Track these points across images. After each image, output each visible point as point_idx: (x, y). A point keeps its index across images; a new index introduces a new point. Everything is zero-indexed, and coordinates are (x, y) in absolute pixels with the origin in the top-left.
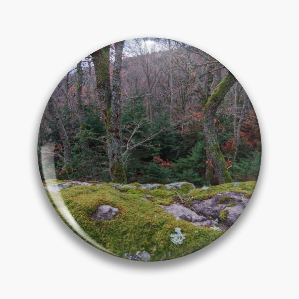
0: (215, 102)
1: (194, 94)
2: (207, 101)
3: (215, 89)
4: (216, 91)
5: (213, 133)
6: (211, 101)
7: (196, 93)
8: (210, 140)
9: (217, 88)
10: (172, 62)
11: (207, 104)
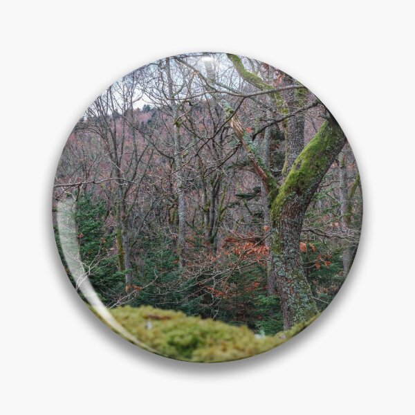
0: (299, 192)
1: (237, 203)
2: (277, 192)
3: (296, 162)
4: (299, 166)
5: (299, 278)
6: (287, 191)
7: (242, 203)
8: (292, 299)
9: (302, 158)
10: (177, 124)
11: (277, 200)
